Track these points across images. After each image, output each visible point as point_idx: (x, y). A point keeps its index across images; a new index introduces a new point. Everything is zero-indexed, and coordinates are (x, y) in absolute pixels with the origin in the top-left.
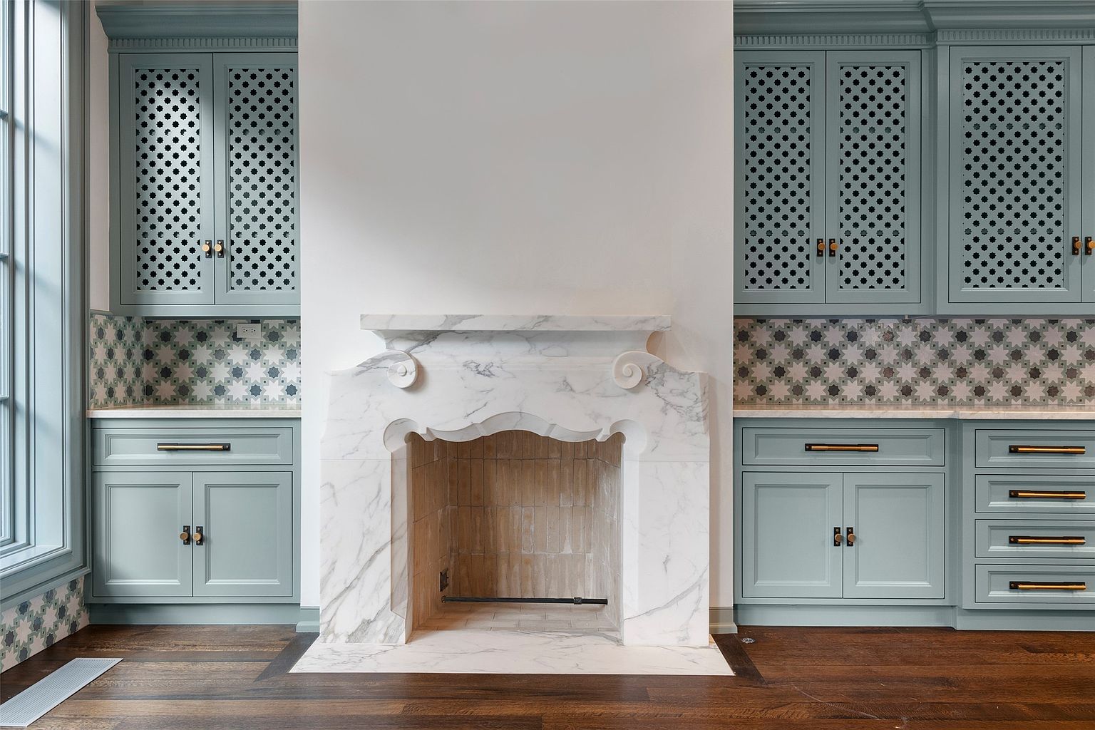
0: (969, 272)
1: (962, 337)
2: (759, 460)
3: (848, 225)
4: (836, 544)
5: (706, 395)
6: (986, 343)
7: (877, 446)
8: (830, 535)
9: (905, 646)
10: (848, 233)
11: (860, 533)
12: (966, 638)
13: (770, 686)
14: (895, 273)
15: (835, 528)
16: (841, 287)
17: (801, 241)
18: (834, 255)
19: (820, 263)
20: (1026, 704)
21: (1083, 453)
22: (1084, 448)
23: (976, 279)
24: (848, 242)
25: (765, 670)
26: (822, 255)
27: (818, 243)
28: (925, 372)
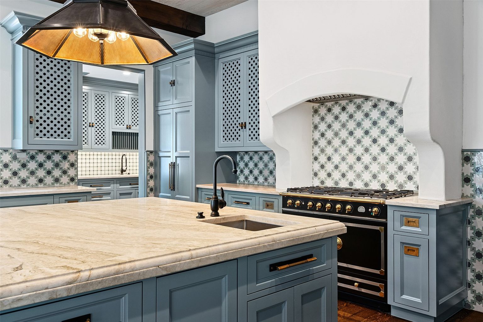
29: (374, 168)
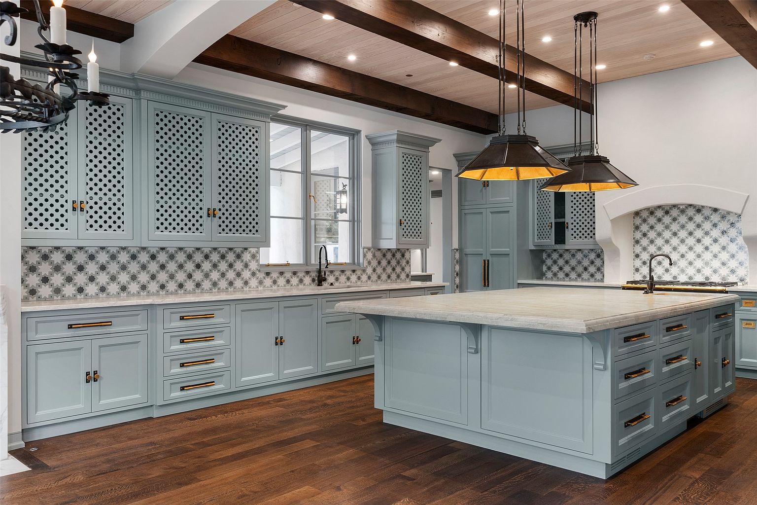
0: (158, 224)
1: (153, 257)
2: (38, 336)
3: (91, 193)
4: (88, 381)
5: (5, 299)
6: (166, 260)
7: (111, 322)
8: (83, 377)
9: (129, 431)
10: (91, 198)
11: (101, 374)
12: (159, 421)
13: (56, 469)
14: (119, 222)
15: (87, 373)
16: (87, 230)
17: (62, 201)
18: (83, 211)
19: (74, 215)
20: (192, 444)
21: (213, 317)
22: (213, 314)
23: (162, 228)
24: (91, 203)
25: (50, 463)
26: (76, 210)
27: (73, 203)
28: (134, 278)
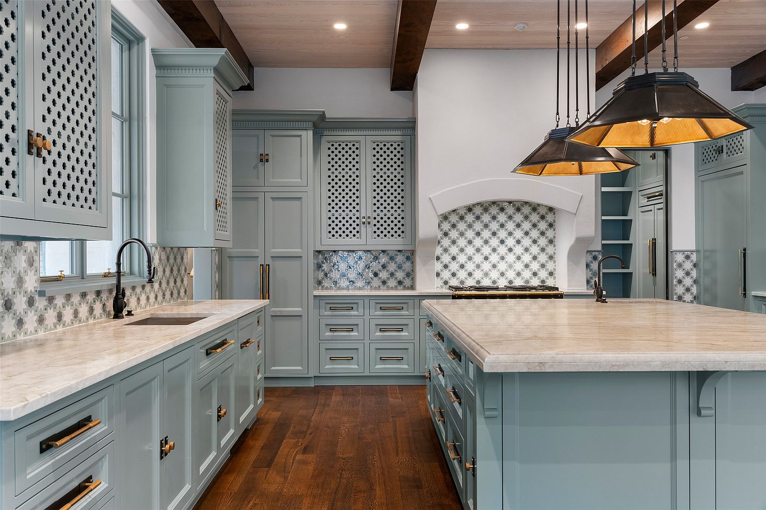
29: (502, 266)
